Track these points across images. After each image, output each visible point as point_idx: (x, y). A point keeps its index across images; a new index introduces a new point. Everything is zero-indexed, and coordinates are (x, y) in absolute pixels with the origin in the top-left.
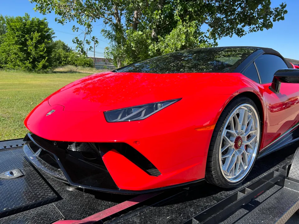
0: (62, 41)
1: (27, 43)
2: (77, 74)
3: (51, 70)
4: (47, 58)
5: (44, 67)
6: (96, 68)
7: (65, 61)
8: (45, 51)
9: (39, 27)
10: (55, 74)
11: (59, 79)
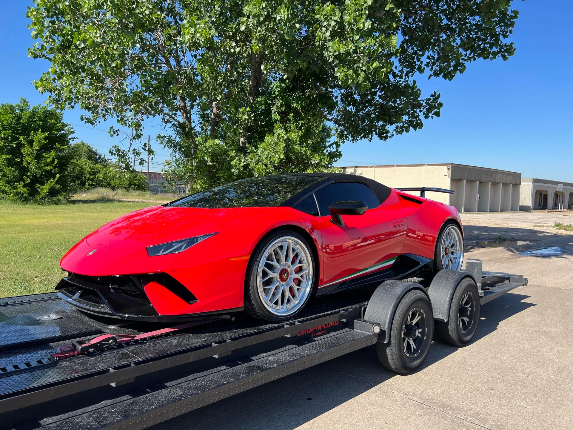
0: (87, 143)
1: (22, 151)
2: (115, 203)
3: (66, 198)
4: (58, 176)
5: (53, 193)
6: (152, 191)
7: (92, 180)
8: (56, 165)
9: (45, 121)
10: (72, 206)
11: (81, 214)
